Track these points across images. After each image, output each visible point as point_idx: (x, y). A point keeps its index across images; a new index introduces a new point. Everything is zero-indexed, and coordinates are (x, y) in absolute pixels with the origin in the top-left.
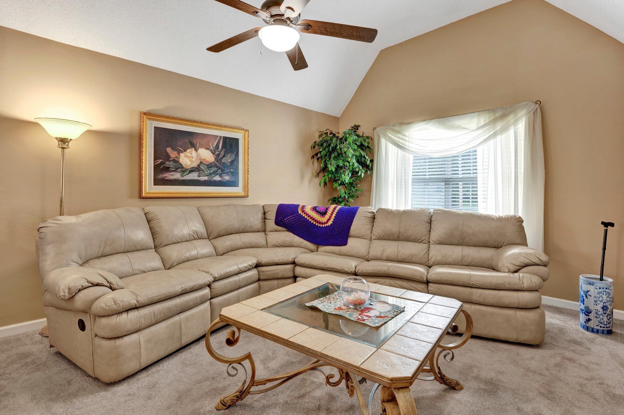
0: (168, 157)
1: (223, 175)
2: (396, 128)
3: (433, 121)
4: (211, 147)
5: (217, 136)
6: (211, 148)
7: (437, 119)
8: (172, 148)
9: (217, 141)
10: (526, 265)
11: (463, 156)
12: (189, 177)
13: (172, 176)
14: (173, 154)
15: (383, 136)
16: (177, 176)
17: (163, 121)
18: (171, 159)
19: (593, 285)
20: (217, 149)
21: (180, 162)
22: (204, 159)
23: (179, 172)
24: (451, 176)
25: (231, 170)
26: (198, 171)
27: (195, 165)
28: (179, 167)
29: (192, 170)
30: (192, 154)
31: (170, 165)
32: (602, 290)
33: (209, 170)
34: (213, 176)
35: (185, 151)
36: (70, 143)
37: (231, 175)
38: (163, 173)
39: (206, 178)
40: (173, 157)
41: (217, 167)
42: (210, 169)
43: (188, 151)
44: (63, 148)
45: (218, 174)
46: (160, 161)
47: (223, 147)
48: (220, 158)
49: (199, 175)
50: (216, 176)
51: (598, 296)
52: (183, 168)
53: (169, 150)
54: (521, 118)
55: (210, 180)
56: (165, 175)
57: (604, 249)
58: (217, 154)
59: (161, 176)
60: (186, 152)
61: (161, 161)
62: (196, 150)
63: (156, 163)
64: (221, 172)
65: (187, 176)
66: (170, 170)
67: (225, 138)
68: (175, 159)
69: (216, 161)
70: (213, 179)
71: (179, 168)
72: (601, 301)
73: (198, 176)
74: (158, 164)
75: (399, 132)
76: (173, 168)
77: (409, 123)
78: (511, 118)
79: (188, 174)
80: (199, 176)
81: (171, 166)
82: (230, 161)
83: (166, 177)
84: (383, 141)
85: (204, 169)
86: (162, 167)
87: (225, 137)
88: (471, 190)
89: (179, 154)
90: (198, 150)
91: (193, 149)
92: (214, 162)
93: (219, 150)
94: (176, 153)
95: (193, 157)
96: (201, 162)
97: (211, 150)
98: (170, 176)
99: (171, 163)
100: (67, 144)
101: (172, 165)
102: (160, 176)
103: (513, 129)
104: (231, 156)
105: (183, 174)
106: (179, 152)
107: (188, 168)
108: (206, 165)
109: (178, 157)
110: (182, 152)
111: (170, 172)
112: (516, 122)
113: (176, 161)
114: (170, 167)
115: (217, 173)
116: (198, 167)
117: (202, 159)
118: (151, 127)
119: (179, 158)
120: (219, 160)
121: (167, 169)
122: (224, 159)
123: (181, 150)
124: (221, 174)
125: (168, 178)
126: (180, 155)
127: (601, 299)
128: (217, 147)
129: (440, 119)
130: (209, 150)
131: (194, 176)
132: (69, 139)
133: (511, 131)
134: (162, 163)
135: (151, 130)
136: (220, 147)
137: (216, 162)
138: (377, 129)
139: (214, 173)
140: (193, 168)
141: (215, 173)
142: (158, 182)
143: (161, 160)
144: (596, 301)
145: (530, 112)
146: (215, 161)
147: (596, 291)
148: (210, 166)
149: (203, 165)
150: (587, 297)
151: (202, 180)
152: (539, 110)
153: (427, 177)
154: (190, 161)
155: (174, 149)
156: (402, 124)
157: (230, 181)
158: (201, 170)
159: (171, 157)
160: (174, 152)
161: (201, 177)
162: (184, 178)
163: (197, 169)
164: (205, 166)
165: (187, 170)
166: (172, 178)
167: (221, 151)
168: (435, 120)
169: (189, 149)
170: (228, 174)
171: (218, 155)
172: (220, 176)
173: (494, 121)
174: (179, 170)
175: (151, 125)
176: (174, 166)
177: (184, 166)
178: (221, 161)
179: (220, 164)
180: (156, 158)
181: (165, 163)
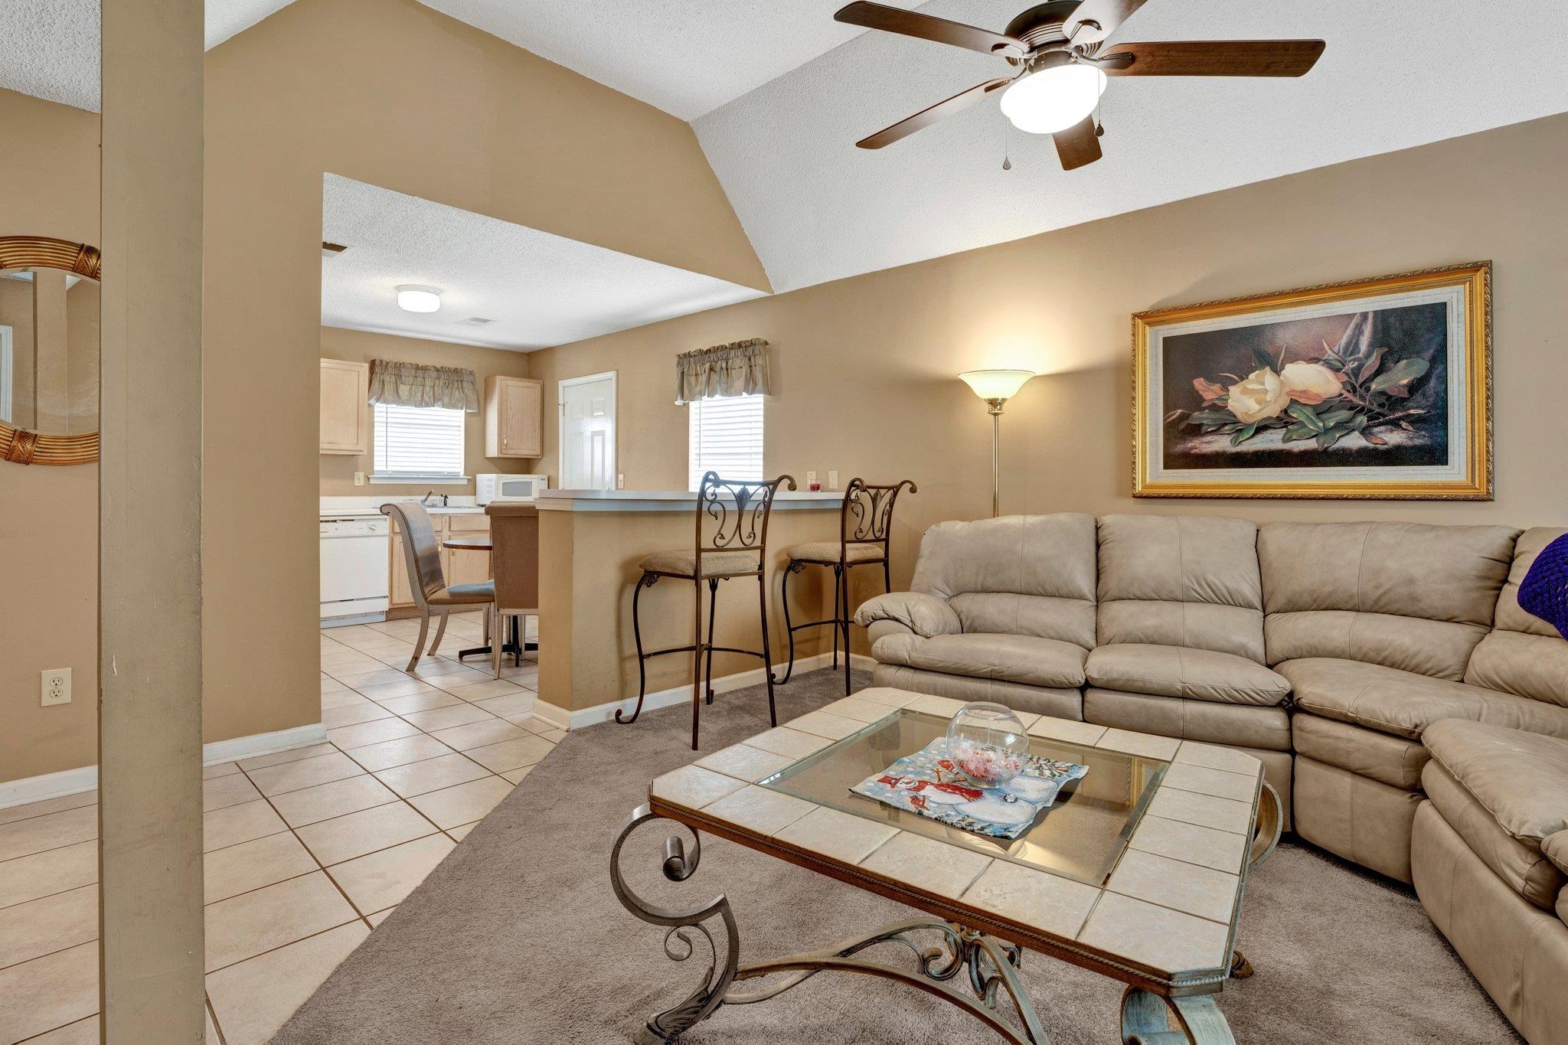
0: (1197, 401)
1: (1375, 430)
4: (1329, 352)
5: (1351, 316)
6: (1330, 355)
8: (1207, 379)
9: (1349, 332)
12: (1256, 444)
13: (1208, 446)
14: (1209, 391)
16: (1221, 443)
17: (1181, 320)
18: (1205, 404)
20: (1350, 356)
21: (1229, 408)
22: (1304, 392)
23: (1228, 434)
25: (1412, 412)
26: (1282, 428)
27: (1274, 411)
28: (1229, 422)
29: (1262, 428)
30: (1263, 384)
31: (1203, 418)
33: (1323, 421)
34: (1338, 436)
35: (1242, 379)
36: (1005, 405)
37: (1411, 428)
38: (1185, 440)
39: (1311, 444)
40: (1212, 399)
41: (1351, 409)
42: (1324, 416)
43: (1252, 376)
44: (996, 415)
45: (1354, 430)
46: (1178, 413)
47: (1373, 345)
48: (1361, 380)
49: (1287, 436)
50: (1347, 434)
52: (1237, 422)
53: (1199, 384)
55: (1327, 448)
56: (1190, 445)
58: (1352, 369)
59: (1180, 448)
60: (1245, 381)
61: (1182, 413)
62: (1277, 371)
63: (1169, 417)
64: (1368, 421)
65: (1248, 441)
66: (1203, 432)
67: (1382, 316)
68: (1215, 404)
69: (1349, 391)
70: (1336, 446)
71: (1226, 424)
73: (1283, 440)
74: (1173, 420)
76: (1209, 426)
79: (1252, 436)
80: (1285, 440)
81: (1205, 422)
82: (1405, 382)
83: (1192, 448)
85: (1302, 419)
86: (1182, 426)
87: (1383, 311)
89: (1226, 389)
90: (1283, 368)
91: (1268, 369)
92: (1341, 395)
93: (1360, 355)
94: (1217, 387)
95: (1266, 391)
96: (1293, 402)
97: (1328, 364)
98: (1204, 446)
99: (1207, 413)
100: (998, 407)
101: (1206, 418)
102: (1178, 446)
104: (1407, 366)
105: (1237, 438)
106: (1226, 384)
107: (1252, 420)
108: (1311, 406)
109: (1223, 397)
110: (1235, 383)
111: (1203, 435)
113: (1217, 408)
114: (1203, 424)
115: (1351, 425)
116: (1283, 415)
117: (1297, 392)
118: (1156, 340)
119: (1227, 400)
120: (1361, 386)
121: (1196, 431)
122: (1379, 379)
123: (1232, 378)
124: (1368, 427)
125: (1197, 450)
126: (1228, 391)
128: (1352, 347)
130: (1321, 363)
131: (1272, 441)
132: (1000, 398)
134: (1183, 417)
135: (1156, 347)
136: (1364, 345)
137: (1346, 394)
139: (1339, 426)
140: (1270, 418)
141: (1344, 427)
142: (1174, 460)
143: (1180, 411)
146: (1343, 391)
148: (1322, 409)
149: (1299, 407)
151: (1296, 450)
154: (1259, 402)
155: (1211, 380)
157: (1405, 448)
158: (1293, 423)
159: (1204, 400)
160: (1211, 387)
161: (1293, 442)
162: (1238, 449)
163: (1284, 420)
164: (1309, 412)
165: (1249, 426)
166: (1207, 449)
167: (1368, 356)
169: (1253, 371)
170: (1400, 426)
171: (1356, 372)
172: (1365, 432)
174: (1226, 428)
175: (1157, 335)
176: (1213, 420)
177: (1240, 417)
178: (1368, 389)
179: (1363, 398)
180: (1167, 409)
181: (1190, 415)
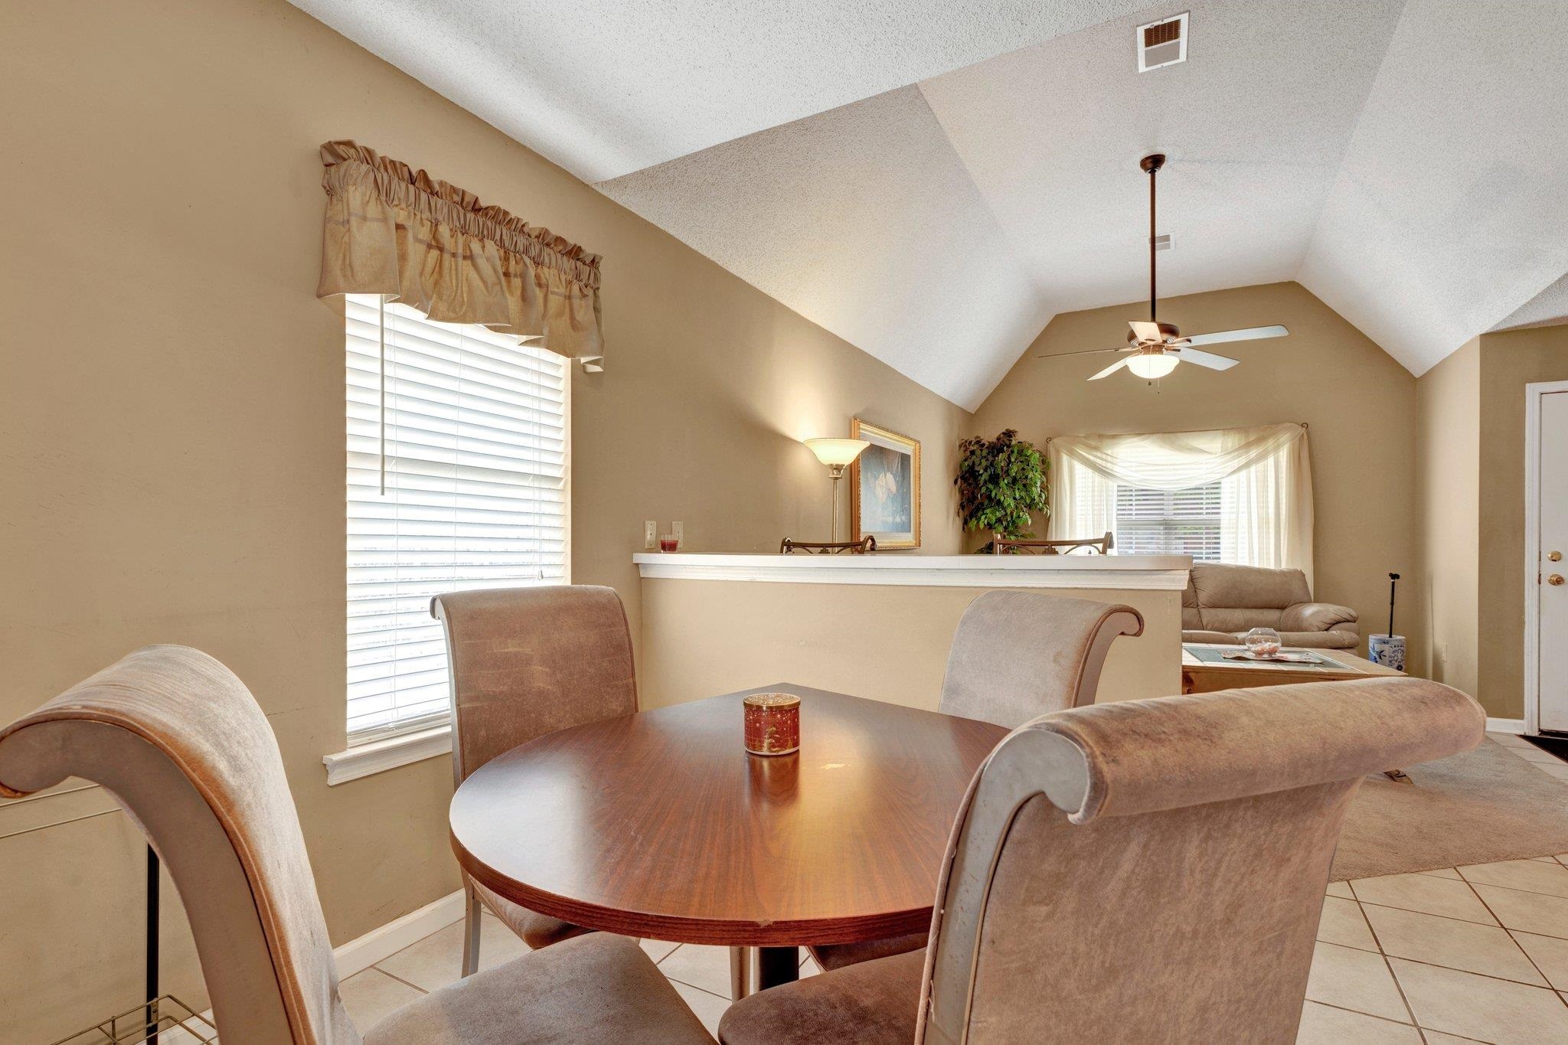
2: (1093, 443)
3: (1154, 437)
7: (1161, 435)
10: (1338, 622)
11: (1207, 489)
15: (1066, 452)
19: (1388, 643)
24: (1173, 517)
32: (1397, 648)
51: (1393, 655)
54: (1283, 444)
57: (1392, 603)
72: (1396, 661)
75: (1096, 448)
77: (1114, 437)
78: (1270, 444)
84: (1065, 458)
88: (1204, 536)
103: (1272, 458)
112: (1277, 449)
127: (1396, 658)
129: (1166, 435)
133: (1271, 460)
138: (1055, 440)
144: (1390, 662)
145: (1296, 436)
147: (1392, 650)
150: (1380, 658)
152: (1305, 435)
153: (1134, 517)
156: (1101, 437)
168: (1158, 435)
173: (1248, 446)
